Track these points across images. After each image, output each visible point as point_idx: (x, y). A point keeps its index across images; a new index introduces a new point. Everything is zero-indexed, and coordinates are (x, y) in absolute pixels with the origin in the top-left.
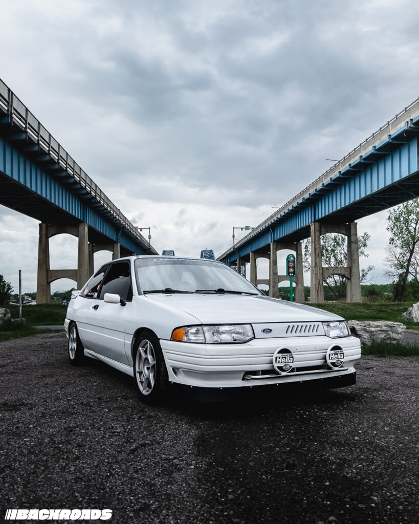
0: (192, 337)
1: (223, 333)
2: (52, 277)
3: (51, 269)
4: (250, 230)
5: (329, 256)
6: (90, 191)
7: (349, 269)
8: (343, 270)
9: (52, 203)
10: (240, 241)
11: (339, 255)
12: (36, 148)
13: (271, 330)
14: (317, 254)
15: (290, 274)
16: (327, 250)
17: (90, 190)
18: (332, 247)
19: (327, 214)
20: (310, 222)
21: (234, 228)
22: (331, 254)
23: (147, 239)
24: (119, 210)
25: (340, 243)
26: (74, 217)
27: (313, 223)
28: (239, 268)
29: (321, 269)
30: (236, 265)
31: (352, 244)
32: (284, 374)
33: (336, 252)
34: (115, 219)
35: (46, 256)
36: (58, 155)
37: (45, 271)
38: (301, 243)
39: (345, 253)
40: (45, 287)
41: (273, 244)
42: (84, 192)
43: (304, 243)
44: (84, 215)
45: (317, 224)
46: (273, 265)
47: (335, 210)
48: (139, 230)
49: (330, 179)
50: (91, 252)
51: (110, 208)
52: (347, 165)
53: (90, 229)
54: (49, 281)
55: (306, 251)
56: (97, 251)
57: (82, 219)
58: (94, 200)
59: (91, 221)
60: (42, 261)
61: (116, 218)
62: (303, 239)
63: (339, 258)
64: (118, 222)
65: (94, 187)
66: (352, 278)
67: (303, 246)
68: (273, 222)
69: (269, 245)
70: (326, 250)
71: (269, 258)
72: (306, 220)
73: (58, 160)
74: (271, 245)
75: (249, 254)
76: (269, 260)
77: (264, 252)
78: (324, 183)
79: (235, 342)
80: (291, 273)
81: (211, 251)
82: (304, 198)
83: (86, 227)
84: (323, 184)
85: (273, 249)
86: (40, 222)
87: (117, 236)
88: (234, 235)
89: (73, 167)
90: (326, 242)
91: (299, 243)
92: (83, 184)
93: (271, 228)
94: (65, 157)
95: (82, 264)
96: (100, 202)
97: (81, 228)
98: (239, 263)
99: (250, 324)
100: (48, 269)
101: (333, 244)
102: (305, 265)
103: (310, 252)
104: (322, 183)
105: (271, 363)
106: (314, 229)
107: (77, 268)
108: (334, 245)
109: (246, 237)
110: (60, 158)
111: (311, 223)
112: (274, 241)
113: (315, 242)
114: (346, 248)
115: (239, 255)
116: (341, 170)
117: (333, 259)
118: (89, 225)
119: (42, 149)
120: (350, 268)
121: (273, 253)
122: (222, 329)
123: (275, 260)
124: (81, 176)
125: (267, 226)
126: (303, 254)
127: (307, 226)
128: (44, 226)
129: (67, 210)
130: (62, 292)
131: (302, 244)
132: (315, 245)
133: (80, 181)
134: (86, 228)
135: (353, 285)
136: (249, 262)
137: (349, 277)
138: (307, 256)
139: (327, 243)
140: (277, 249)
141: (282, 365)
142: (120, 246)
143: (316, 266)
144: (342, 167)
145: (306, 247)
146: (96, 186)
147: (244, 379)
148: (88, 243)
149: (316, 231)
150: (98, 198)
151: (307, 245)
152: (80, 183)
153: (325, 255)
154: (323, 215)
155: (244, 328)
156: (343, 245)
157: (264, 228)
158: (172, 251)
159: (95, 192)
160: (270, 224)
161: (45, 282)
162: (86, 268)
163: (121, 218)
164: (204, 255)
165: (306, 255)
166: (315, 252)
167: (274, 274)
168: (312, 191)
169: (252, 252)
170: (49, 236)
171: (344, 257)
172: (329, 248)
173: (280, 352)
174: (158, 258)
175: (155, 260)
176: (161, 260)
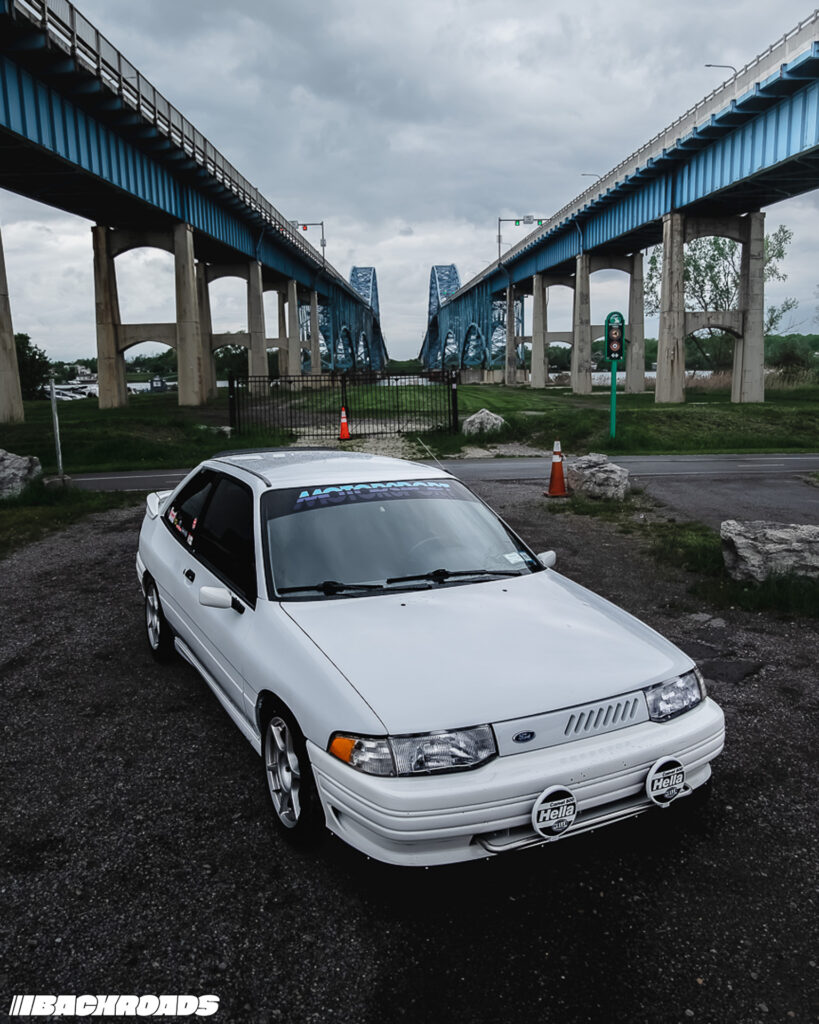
2: (125, 340)
3: (123, 323)
4: (535, 226)
5: (701, 278)
6: (194, 154)
7: (741, 316)
8: (728, 316)
9: (114, 186)
10: (512, 250)
11: (722, 277)
12: (71, 67)
13: (532, 735)
14: (675, 282)
15: (613, 355)
16: (697, 268)
17: (191, 151)
18: (708, 260)
19: (700, 195)
20: (662, 212)
21: (500, 220)
22: (707, 275)
23: (319, 249)
24: (256, 189)
25: (727, 249)
26: (163, 212)
27: (669, 216)
28: (511, 306)
29: (681, 314)
30: (504, 298)
31: (752, 262)
33: (716, 270)
34: (249, 211)
35: (111, 295)
36: (120, 79)
37: (111, 326)
38: (642, 255)
39: (737, 273)
40: (113, 361)
41: (582, 258)
42: (180, 156)
43: (648, 253)
44: (183, 204)
45: (677, 217)
46: (582, 303)
47: (717, 186)
48: (300, 230)
49: (710, 117)
50: (203, 279)
51: (238, 186)
52: (752, 84)
53: (197, 234)
54: (121, 347)
55: (652, 269)
56: (216, 277)
57: (179, 216)
58: (202, 173)
59: (200, 218)
60: (103, 307)
61: (250, 207)
62: (646, 246)
63: (721, 284)
64: (256, 215)
65: (199, 143)
66: (747, 336)
67: (646, 259)
68: (582, 210)
69: (573, 260)
70: (694, 266)
71: (574, 287)
72: (653, 207)
73: (120, 89)
74: (579, 261)
75: (531, 279)
76: (573, 290)
77: (563, 274)
78: (697, 125)
79: (457, 767)
80: (615, 353)
81: (452, 268)
82: (651, 159)
83: (188, 232)
84: (695, 128)
85: (582, 269)
86: (94, 224)
87: (255, 247)
88: (499, 236)
89: (152, 103)
90: (695, 250)
91: (638, 255)
92: (177, 140)
93: (578, 222)
94: (134, 83)
95: (185, 311)
96: (215, 176)
97: (178, 236)
98: (510, 297)
99: (490, 725)
100: (117, 322)
101: (711, 253)
102: (650, 299)
103: (660, 272)
104: (692, 126)
106: (672, 230)
107: (174, 321)
108: (714, 255)
109: (525, 241)
110: (124, 84)
111: (666, 214)
112: (585, 252)
113: (671, 258)
114: (738, 262)
115: (511, 279)
116: (736, 97)
117: (708, 286)
118: (195, 229)
119: (82, 68)
120: (744, 313)
121: (581, 277)
123: (585, 292)
124: (172, 121)
125: (570, 218)
126: (645, 276)
127: (655, 221)
128: (102, 231)
129: (148, 197)
130: (151, 356)
131: (644, 258)
132: (671, 264)
133: (169, 133)
134: (189, 235)
135: (747, 351)
136: (531, 293)
137: (740, 333)
138: (654, 280)
139: (697, 252)
140: (590, 269)
141: (551, 823)
142: (264, 267)
143: (670, 310)
144: (739, 89)
145: (653, 261)
146: (205, 140)
147: (473, 843)
148: (196, 261)
149: (676, 233)
150: (210, 168)
151: (656, 255)
152: (170, 138)
153: (692, 276)
154: (692, 199)
156: (733, 254)
157: (564, 222)
158: (371, 269)
159: (204, 155)
160: (577, 214)
161: (113, 351)
162: (194, 320)
163: (261, 208)
164: (437, 276)
165: (651, 277)
166: (671, 279)
167: (582, 323)
168: (670, 144)
169: (538, 273)
170: (113, 253)
171: (734, 281)
172: (703, 263)
173: (548, 799)
174: (310, 489)
175: (305, 494)
176: (317, 492)
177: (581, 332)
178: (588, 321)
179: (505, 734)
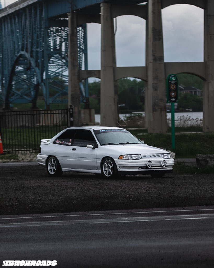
0: (125, 158)
1: (133, 157)
13: (146, 156)
15: (172, 100)
32: (149, 167)
79: (136, 159)
99: (140, 154)
105: (146, 165)
122: (133, 156)
141: (149, 165)
147: (139, 169)
155: (138, 156)
167: (155, 58)
173: (148, 161)
174: (102, 130)
175: (101, 131)
176: (103, 130)
177: (155, 70)
178: (162, 58)
179: (142, 156)
